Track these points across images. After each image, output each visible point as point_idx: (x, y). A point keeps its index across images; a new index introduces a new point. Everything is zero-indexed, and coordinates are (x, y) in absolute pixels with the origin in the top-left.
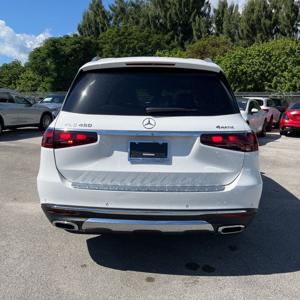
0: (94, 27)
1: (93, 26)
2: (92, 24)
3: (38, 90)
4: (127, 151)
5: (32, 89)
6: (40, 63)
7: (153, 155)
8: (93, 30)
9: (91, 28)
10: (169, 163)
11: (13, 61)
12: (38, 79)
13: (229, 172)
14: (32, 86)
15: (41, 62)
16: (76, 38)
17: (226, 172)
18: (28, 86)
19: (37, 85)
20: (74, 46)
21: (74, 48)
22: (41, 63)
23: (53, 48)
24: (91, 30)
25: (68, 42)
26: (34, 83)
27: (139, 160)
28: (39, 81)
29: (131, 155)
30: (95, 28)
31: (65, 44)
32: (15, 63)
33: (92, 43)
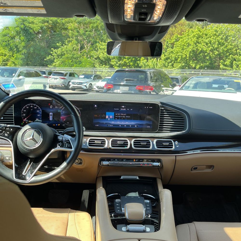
28: (10, 56)
33: (58, 23)
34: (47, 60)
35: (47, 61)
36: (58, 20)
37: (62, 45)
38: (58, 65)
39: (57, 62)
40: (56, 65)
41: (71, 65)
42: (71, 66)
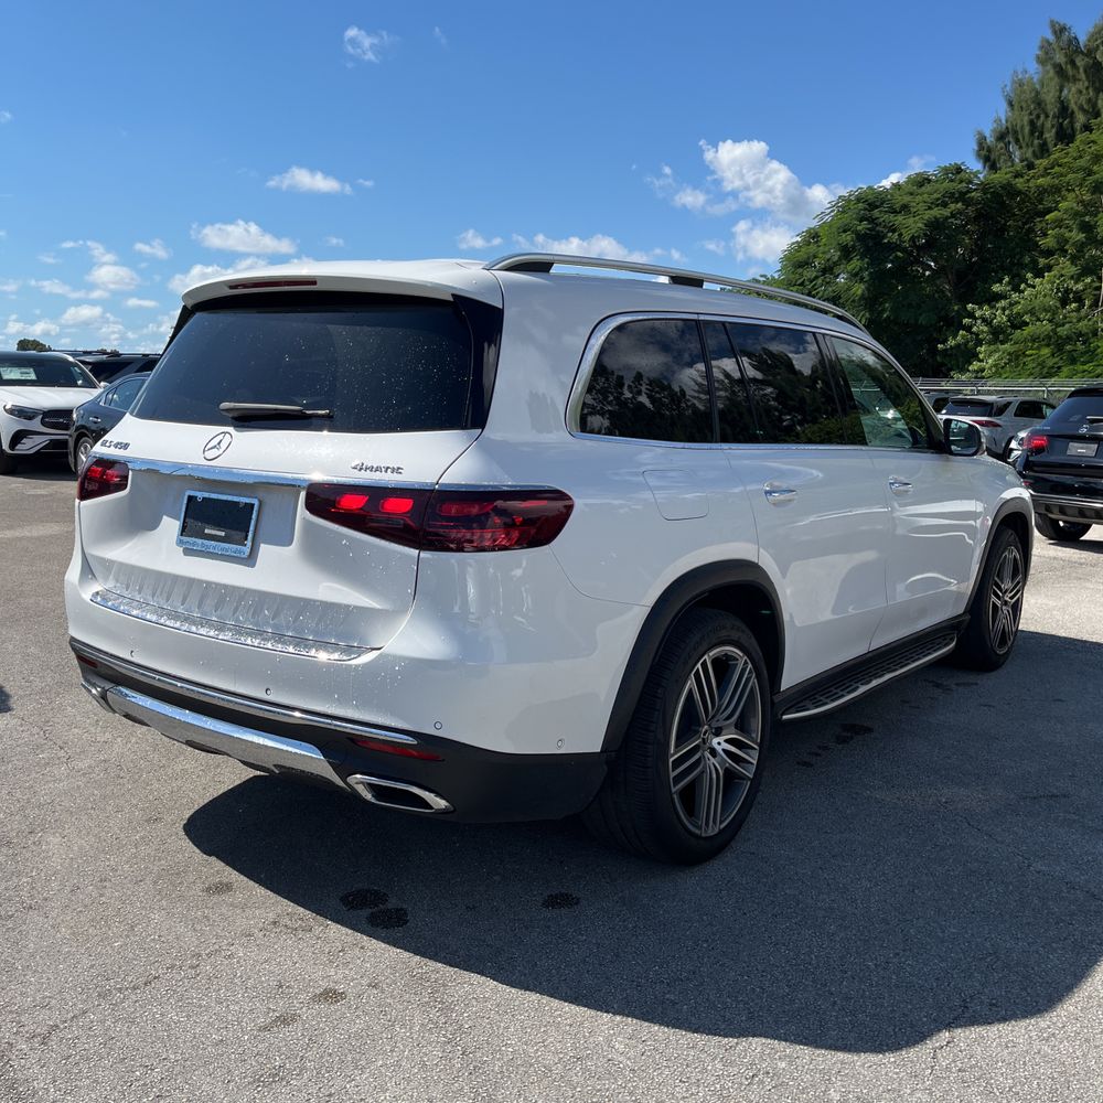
0: (1053, 126)
1: (1048, 124)
2: (1047, 116)
4: (179, 520)
6: (814, 280)
7: (223, 534)
8: (1049, 140)
9: (1042, 133)
10: (250, 560)
13: (378, 607)
15: (816, 277)
16: (952, 181)
17: (367, 605)
20: (936, 212)
21: (935, 218)
22: (820, 281)
23: (863, 227)
24: (1036, 142)
25: (919, 198)
27: (194, 544)
29: (184, 531)
30: (1054, 130)
31: (905, 208)
33: (1019, 193)
34: (946, 350)
35: (949, 352)
36: (1021, 180)
37: (1016, 289)
38: (990, 369)
39: (988, 357)
40: (983, 370)
41: (1045, 370)
42: (1050, 375)
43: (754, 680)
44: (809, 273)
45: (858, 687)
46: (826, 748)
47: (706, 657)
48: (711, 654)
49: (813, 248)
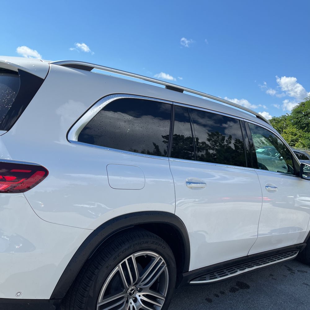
3: (296, 145)
5: (290, 144)
6: (302, 117)
11: (283, 115)
12: (299, 134)
14: (292, 141)
18: (288, 140)
19: (297, 140)
26: (295, 138)
32: (285, 117)
43: (165, 268)
44: (300, 115)
45: (237, 271)
46: (223, 293)
47: (132, 256)
48: (135, 255)
49: (303, 108)
